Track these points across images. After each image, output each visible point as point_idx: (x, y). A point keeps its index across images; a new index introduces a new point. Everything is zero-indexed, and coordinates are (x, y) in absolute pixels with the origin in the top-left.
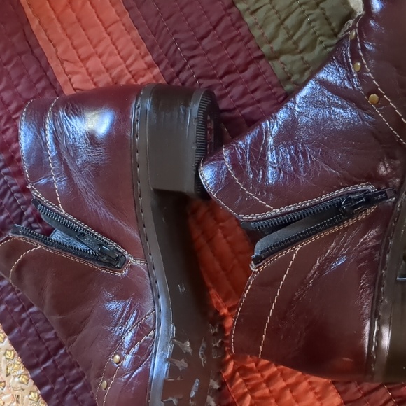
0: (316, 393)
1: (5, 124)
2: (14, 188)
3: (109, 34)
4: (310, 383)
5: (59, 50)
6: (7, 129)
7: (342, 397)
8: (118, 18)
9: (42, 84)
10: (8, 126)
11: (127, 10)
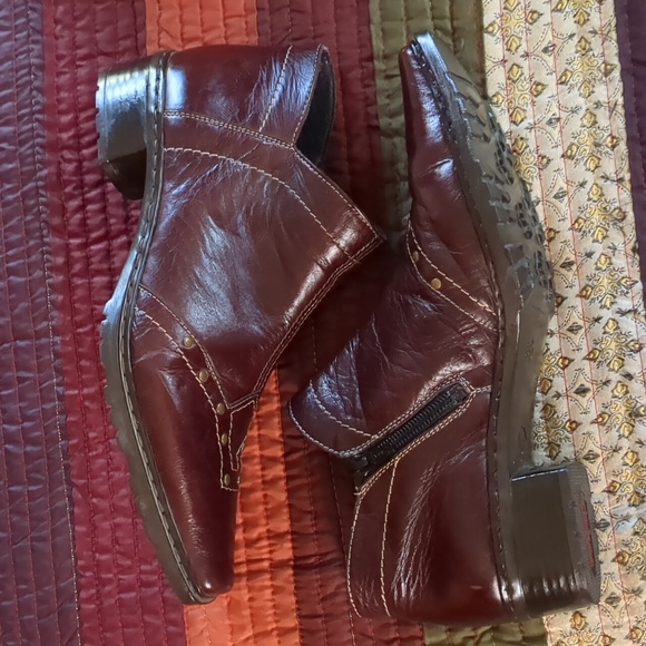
0: (266, 509)
1: (64, 66)
2: (39, 140)
3: (225, 25)
4: (265, 496)
5: (163, 16)
6: (66, 73)
7: (291, 525)
8: (244, 13)
9: (128, 43)
10: (67, 70)
11: (258, 9)
